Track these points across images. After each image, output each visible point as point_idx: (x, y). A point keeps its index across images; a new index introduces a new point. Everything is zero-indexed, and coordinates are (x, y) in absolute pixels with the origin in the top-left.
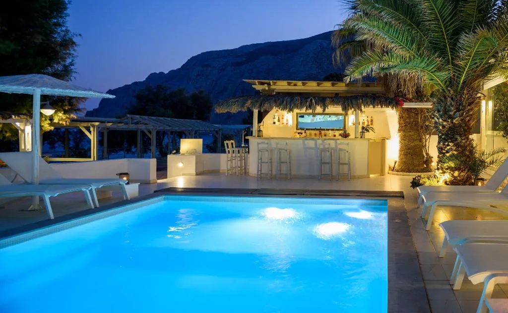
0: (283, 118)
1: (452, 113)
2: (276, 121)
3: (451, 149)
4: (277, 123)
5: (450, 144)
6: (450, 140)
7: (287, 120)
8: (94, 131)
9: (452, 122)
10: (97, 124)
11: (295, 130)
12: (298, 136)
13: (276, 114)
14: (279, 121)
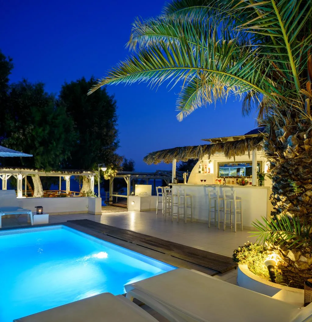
0: (206, 168)
1: (281, 139)
2: (201, 170)
3: (283, 208)
4: (202, 172)
5: (281, 197)
6: (281, 191)
7: (209, 169)
8: (128, 179)
9: (283, 157)
10: (129, 175)
11: (217, 178)
12: (218, 183)
13: (201, 164)
14: (203, 170)
